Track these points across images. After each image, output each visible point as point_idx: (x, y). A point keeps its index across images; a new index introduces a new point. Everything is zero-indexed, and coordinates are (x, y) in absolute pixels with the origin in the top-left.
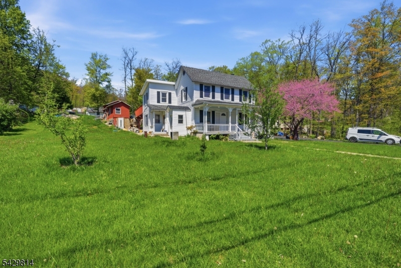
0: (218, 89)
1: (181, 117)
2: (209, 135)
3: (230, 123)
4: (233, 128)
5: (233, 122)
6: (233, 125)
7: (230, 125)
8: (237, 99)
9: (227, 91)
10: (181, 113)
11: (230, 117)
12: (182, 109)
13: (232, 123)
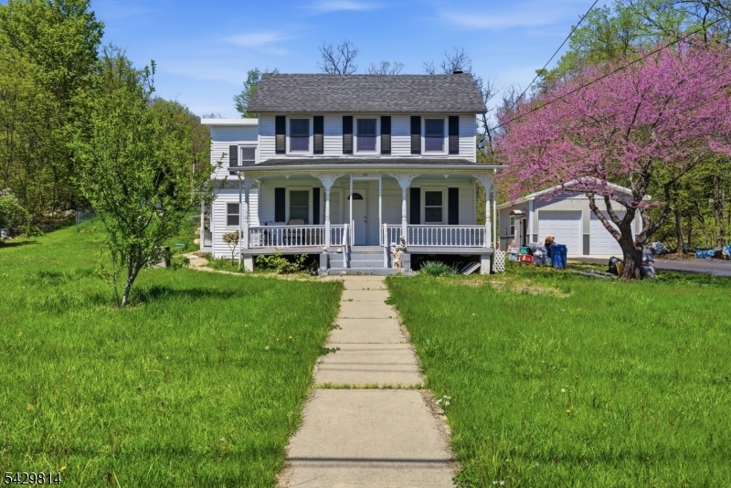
0: (333, 123)
1: (233, 208)
2: (255, 257)
3: (328, 222)
4: (336, 236)
5: (339, 217)
6: (336, 226)
7: (327, 226)
8: (401, 146)
9: (364, 127)
10: (234, 198)
11: (328, 203)
12: (232, 187)
13: (332, 222)
